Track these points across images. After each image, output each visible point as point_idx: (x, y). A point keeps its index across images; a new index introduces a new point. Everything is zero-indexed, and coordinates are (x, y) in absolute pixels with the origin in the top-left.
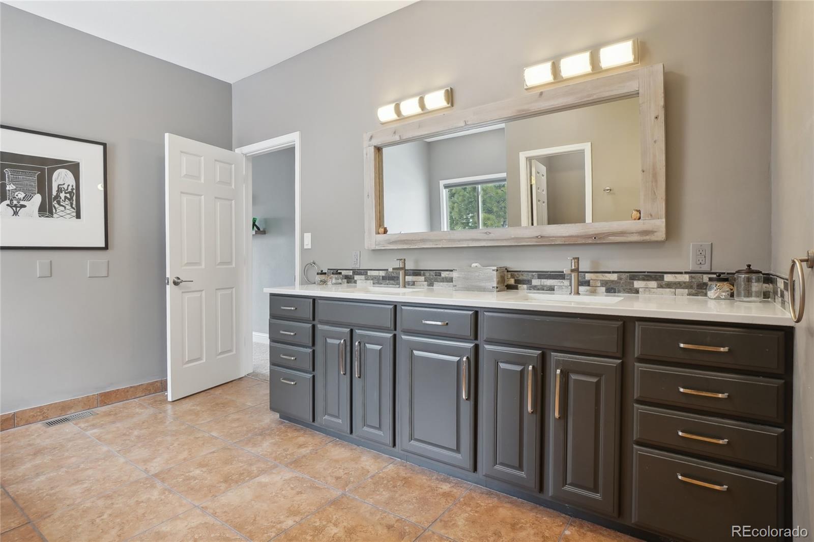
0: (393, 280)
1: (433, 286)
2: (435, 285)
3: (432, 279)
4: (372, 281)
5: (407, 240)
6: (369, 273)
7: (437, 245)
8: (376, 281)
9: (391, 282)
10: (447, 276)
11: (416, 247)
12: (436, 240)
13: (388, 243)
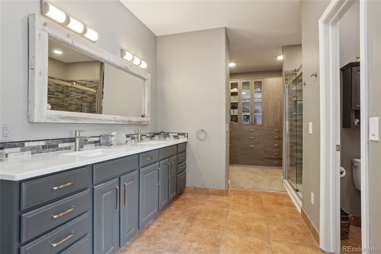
0: (53, 147)
1: (83, 148)
2: (84, 147)
3: (83, 143)
4: (30, 152)
5: (75, 117)
6: (26, 144)
7: (93, 122)
8: (36, 151)
9: (52, 149)
10: (91, 140)
11: (81, 122)
12: (93, 119)
13: (59, 118)
